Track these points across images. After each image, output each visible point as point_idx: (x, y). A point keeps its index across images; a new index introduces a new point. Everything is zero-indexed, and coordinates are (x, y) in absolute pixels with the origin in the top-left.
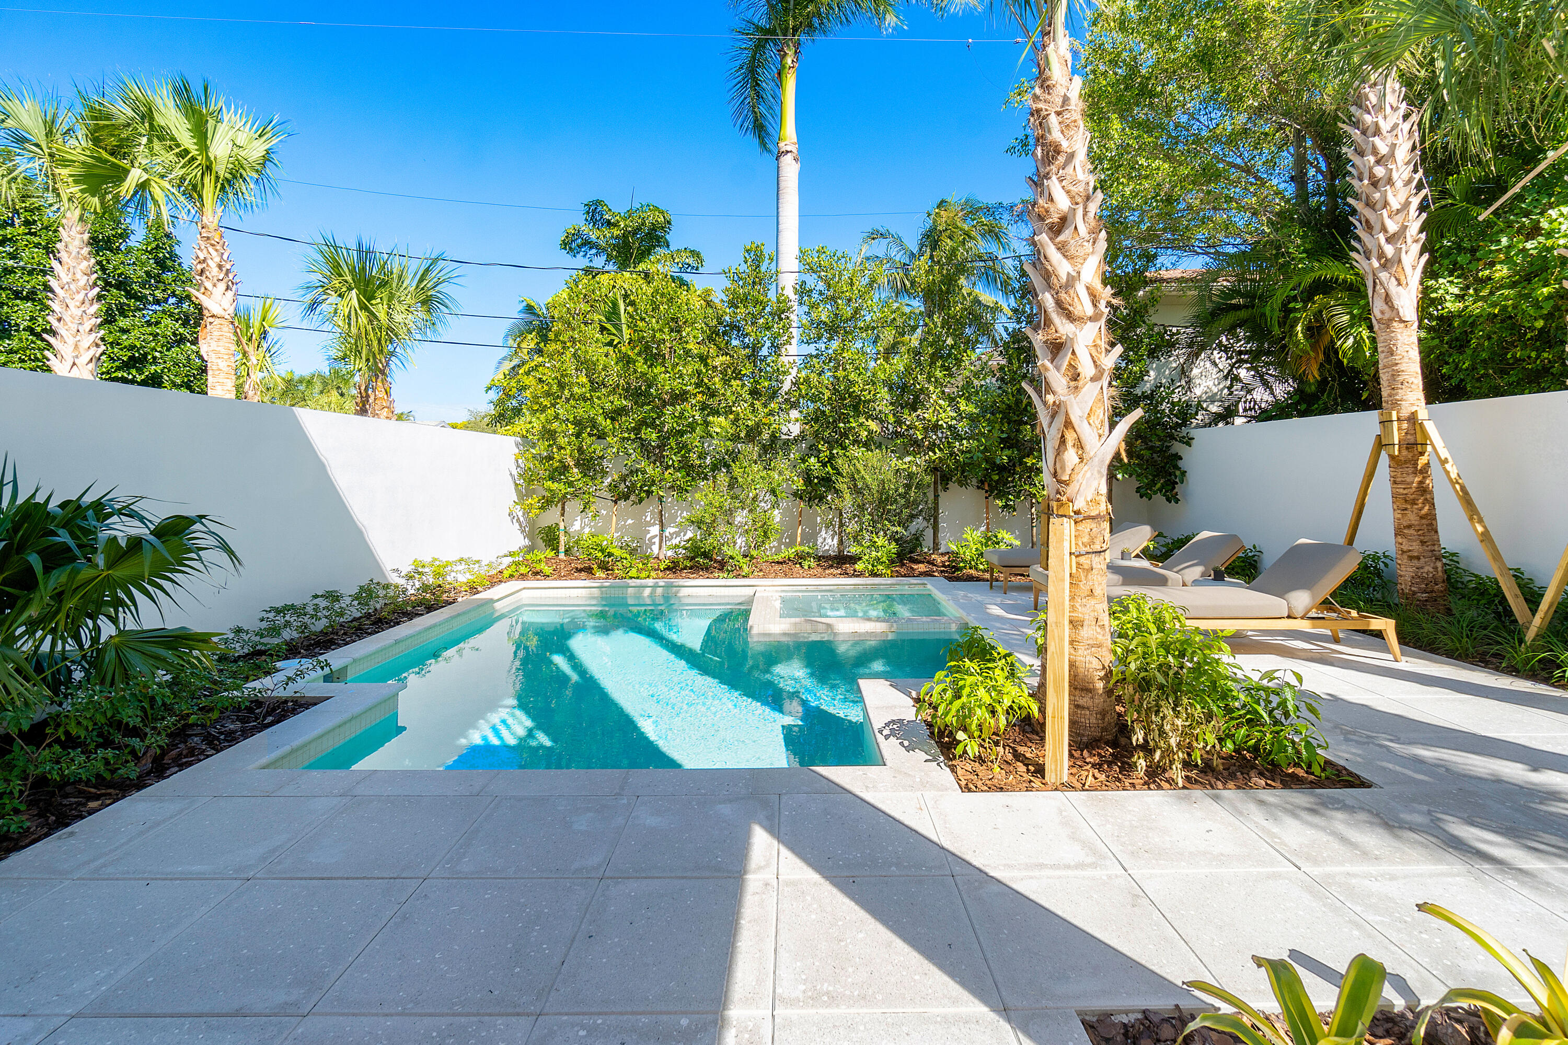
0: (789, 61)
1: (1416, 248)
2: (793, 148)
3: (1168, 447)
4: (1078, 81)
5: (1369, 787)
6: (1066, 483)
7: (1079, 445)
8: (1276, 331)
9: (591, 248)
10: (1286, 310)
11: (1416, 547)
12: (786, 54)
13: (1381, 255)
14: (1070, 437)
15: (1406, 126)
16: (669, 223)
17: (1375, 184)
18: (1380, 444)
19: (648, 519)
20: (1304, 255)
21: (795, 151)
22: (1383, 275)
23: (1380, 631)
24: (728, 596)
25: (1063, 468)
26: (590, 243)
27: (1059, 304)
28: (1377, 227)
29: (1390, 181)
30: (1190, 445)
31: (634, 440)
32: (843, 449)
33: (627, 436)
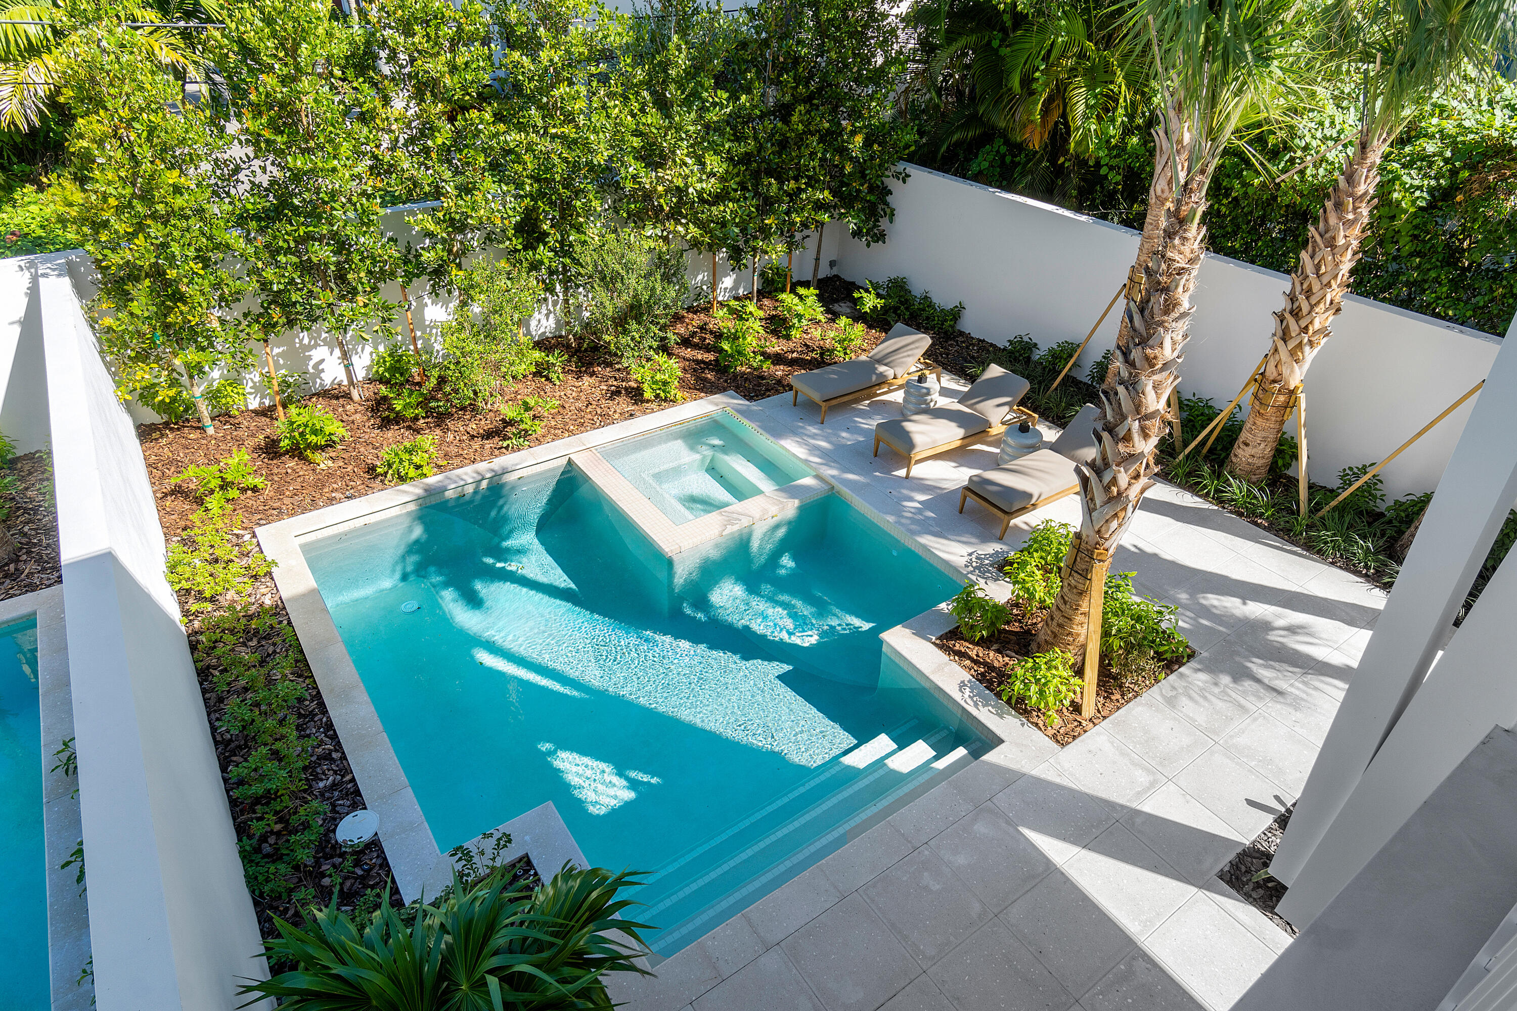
6: (1106, 540)
30: (904, 182)
31: (292, 265)
32: (579, 232)
33: (283, 259)
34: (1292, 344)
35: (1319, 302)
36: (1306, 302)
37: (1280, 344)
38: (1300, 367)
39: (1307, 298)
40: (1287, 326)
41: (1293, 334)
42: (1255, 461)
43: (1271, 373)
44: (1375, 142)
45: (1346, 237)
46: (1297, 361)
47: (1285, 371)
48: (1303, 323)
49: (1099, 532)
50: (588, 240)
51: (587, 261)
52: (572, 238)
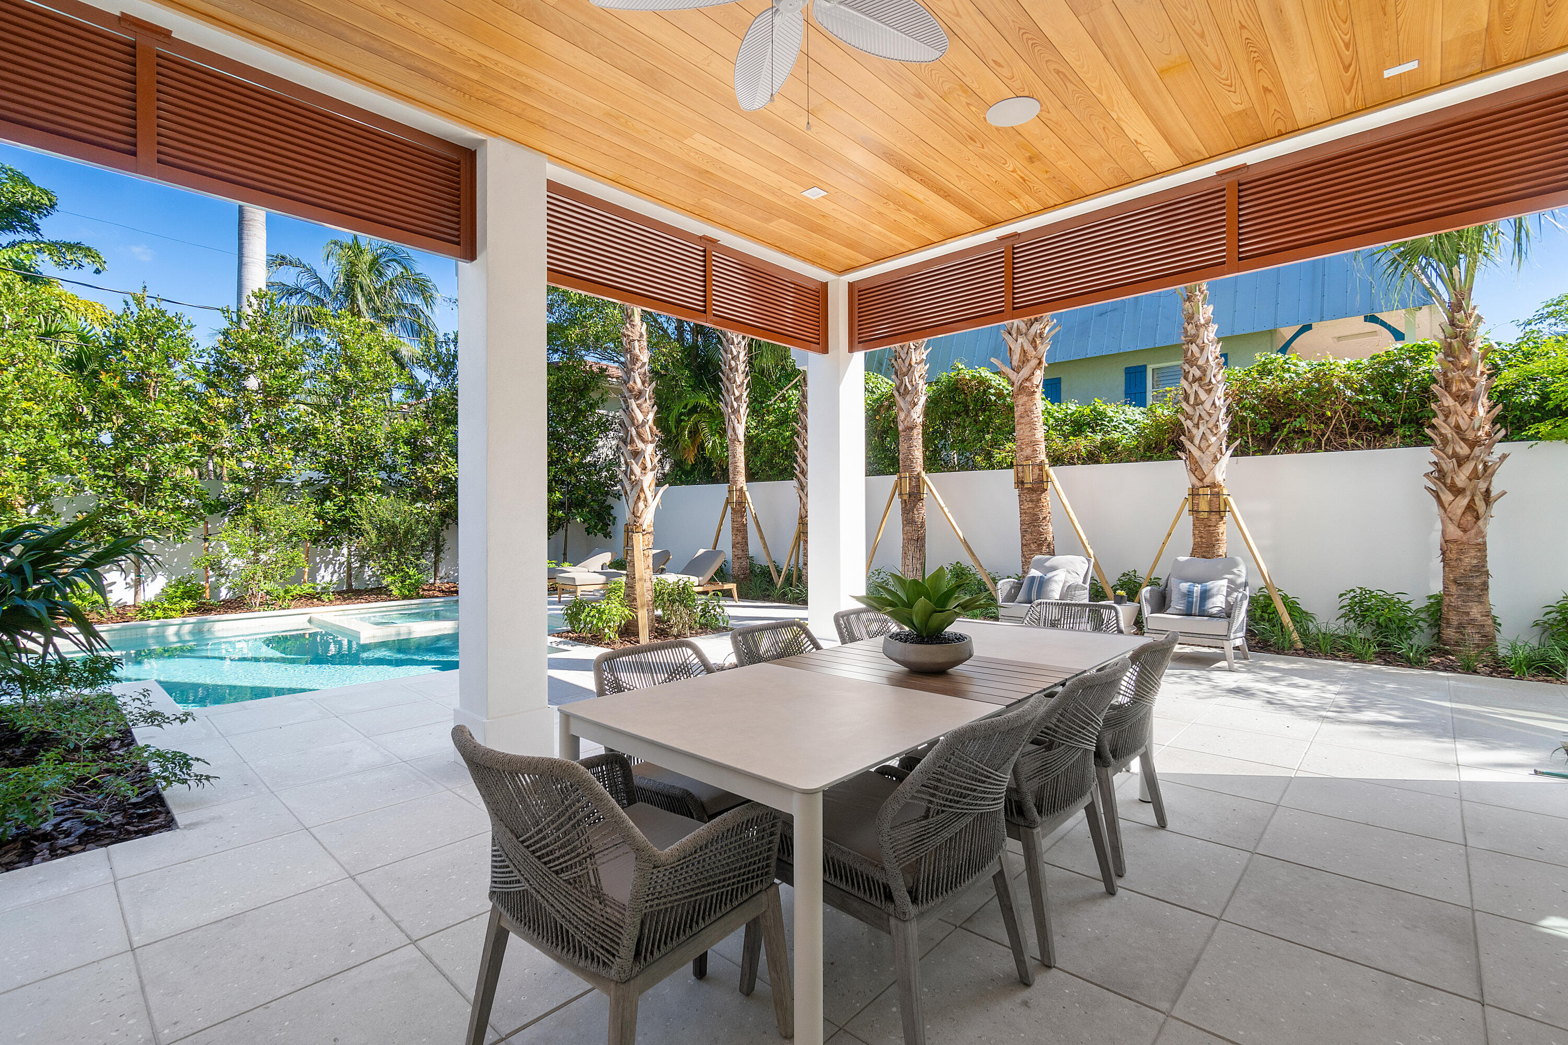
1: (745, 405)
3: (605, 500)
4: (645, 325)
6: (638, 517)
7: (646, 500)
8: (674, 431)
10: (679, 421)
11: (740, 552)
13: (732, 407)
14: (642, 496)
15: (743, 343)
17: (731, 369)
18: (728, 502)
20: (690, 389)
22: (733, 417)
23: (731, 590)
25: (638, 511)
27: (639, 434)
28: (731, 392)
29: (737, 370)
31: (109, 478)
32: (360, 495)
33: (102, 473)
50: (365, 499)
51: (364, 513)
52: (353, 497)
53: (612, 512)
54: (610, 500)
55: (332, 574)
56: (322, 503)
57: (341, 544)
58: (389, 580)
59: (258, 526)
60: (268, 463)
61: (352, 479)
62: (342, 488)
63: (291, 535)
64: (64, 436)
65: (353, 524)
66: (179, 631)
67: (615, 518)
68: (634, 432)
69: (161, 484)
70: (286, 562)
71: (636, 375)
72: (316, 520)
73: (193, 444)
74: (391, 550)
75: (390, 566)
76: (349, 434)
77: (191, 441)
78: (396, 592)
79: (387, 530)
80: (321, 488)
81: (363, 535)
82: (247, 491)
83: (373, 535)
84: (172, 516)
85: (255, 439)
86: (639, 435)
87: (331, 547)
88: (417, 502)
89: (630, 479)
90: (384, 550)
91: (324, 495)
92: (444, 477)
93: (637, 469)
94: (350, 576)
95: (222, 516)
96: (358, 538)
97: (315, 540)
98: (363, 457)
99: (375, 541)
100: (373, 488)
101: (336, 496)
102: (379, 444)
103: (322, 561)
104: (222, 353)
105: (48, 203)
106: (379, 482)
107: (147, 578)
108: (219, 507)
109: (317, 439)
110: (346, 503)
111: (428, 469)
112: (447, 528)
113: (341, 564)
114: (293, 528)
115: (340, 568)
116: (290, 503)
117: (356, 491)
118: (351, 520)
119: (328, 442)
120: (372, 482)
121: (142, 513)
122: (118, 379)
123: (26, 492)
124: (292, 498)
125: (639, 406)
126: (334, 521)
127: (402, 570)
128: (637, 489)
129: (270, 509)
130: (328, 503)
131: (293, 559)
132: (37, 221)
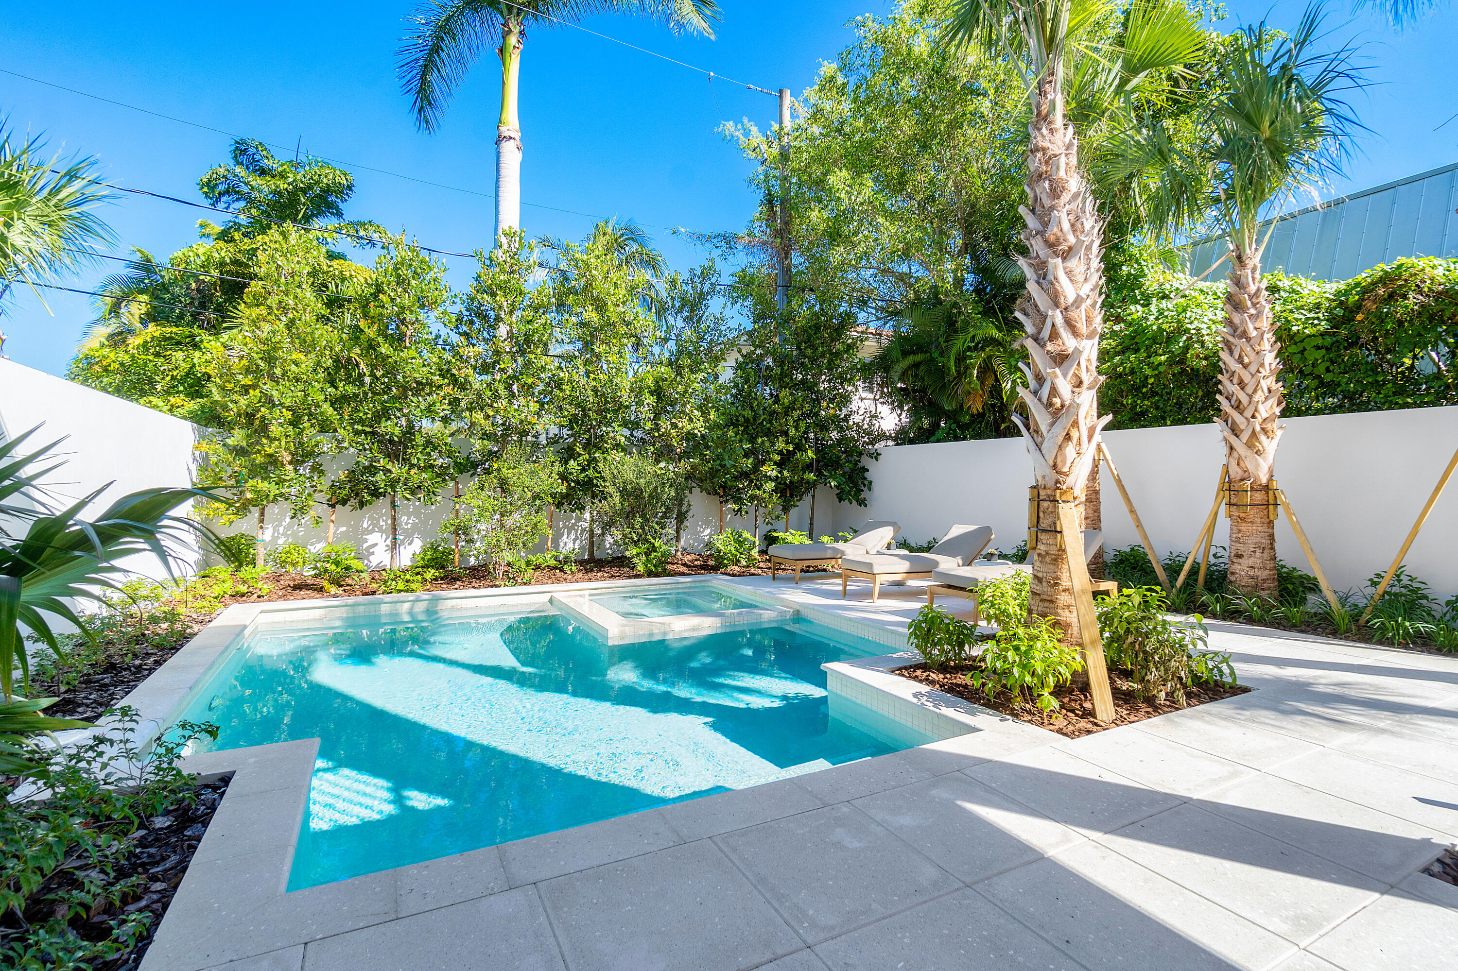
0: (513, 40)
2: (517, 135)
3: (859, 461)
5: (1250, 691)
6: (1066, 474)
7: (1078, 442)
8: (953, 372)
9: (238, 200)
12: (510, 31)
14: (1074, 435)
16: (350, 188)
19: (365, 525)
20: (980, 316)
21: (518, 138)
23: (1108, 591)
24: (522, 605)
25: (1064, 462)
26: (237, 193)
27: (1067, 320)
30: (877, 460)
31: (366, 433)
32: (603, 453)
33: (360, 428)
34: (1245, 437)
35: (1255, 391)
36: (1241, 392)
37: (1233, 439)
38: (1264, 459)
39: (1242, 389)
40: (1234, 422)
41: (1242, 427)
42: (1257, 572)
43: (1235, 472)
44: (1248, 251)
45: (1256, 328)
46: (1258, 452)
47: (1249, 464)
48: (1248, 413)
49: (1055, 466)
50: (609, 458)
51: (607, 474)
52: (597, 455)
53: (867, 475)
54: (865, 461)
55: (574, 541)
56: (566, 463)
57: (583, 508)
58: (634, 552)
59: (503, 486)
60: (514, 416)
61: (596, 437)
62: (587, 446)
63: (536, 496)
64: (329, 390)
65: (597, 486)
66: (412, 608)
67: (870, 483)
68: (1059, 319)
69: (414, 440)
70: (529, 529)
71: (1063, 215)
72: (560, 481)
73: (444, 398)
74: (635, 516)
75: (634, 535)
76: (594, 383)
77: (442, 394)
78: (641, 568)
79: (631, 493)
80: (566, 447)
81: (605, 498)
82: (496, 449)
83: (617, 499)
84: (424, 475)
85: (502, 392)
86: (1070, 324)
87: (573, 511)
88: (660, 462)
89: (1050, 404)
90: (629, 516)
91: (569, 453)
92: (689, 433)
93: (1064, 387)
94: (592, 544)
95: (471, 476)
96: (600, 501)
97: (559, 503)
98: (607, 410)
99: (619, 506)
100: (617, 446)
101: (580, 455)
102: (625, 397)
103: (565, 527)
104: (473, 299)
105: (345, 183)
106: (623, 439)
107: (403, 541)
108: (468, 466)
109: (562, 390)
110: (589, 462)
111: (672, 424)
112: (691, 493)
113: (583, 530)
114: (537, 490)
115: (581, 534)
116: (535, 462)
117: (600, 448)
118: (595, 481)
119: (574, 394)
120: (615, 440)
121: (396, 470)
122: (376, 326)
123: (292, 448)
124: (537, 457)
125: (1069, 273)
126: (577, 482)
127: (647, 541)
128: (1064, 422)
129: (515, 468)
130: (572, 462)
131: (536, 525)
132: (341, 206)
